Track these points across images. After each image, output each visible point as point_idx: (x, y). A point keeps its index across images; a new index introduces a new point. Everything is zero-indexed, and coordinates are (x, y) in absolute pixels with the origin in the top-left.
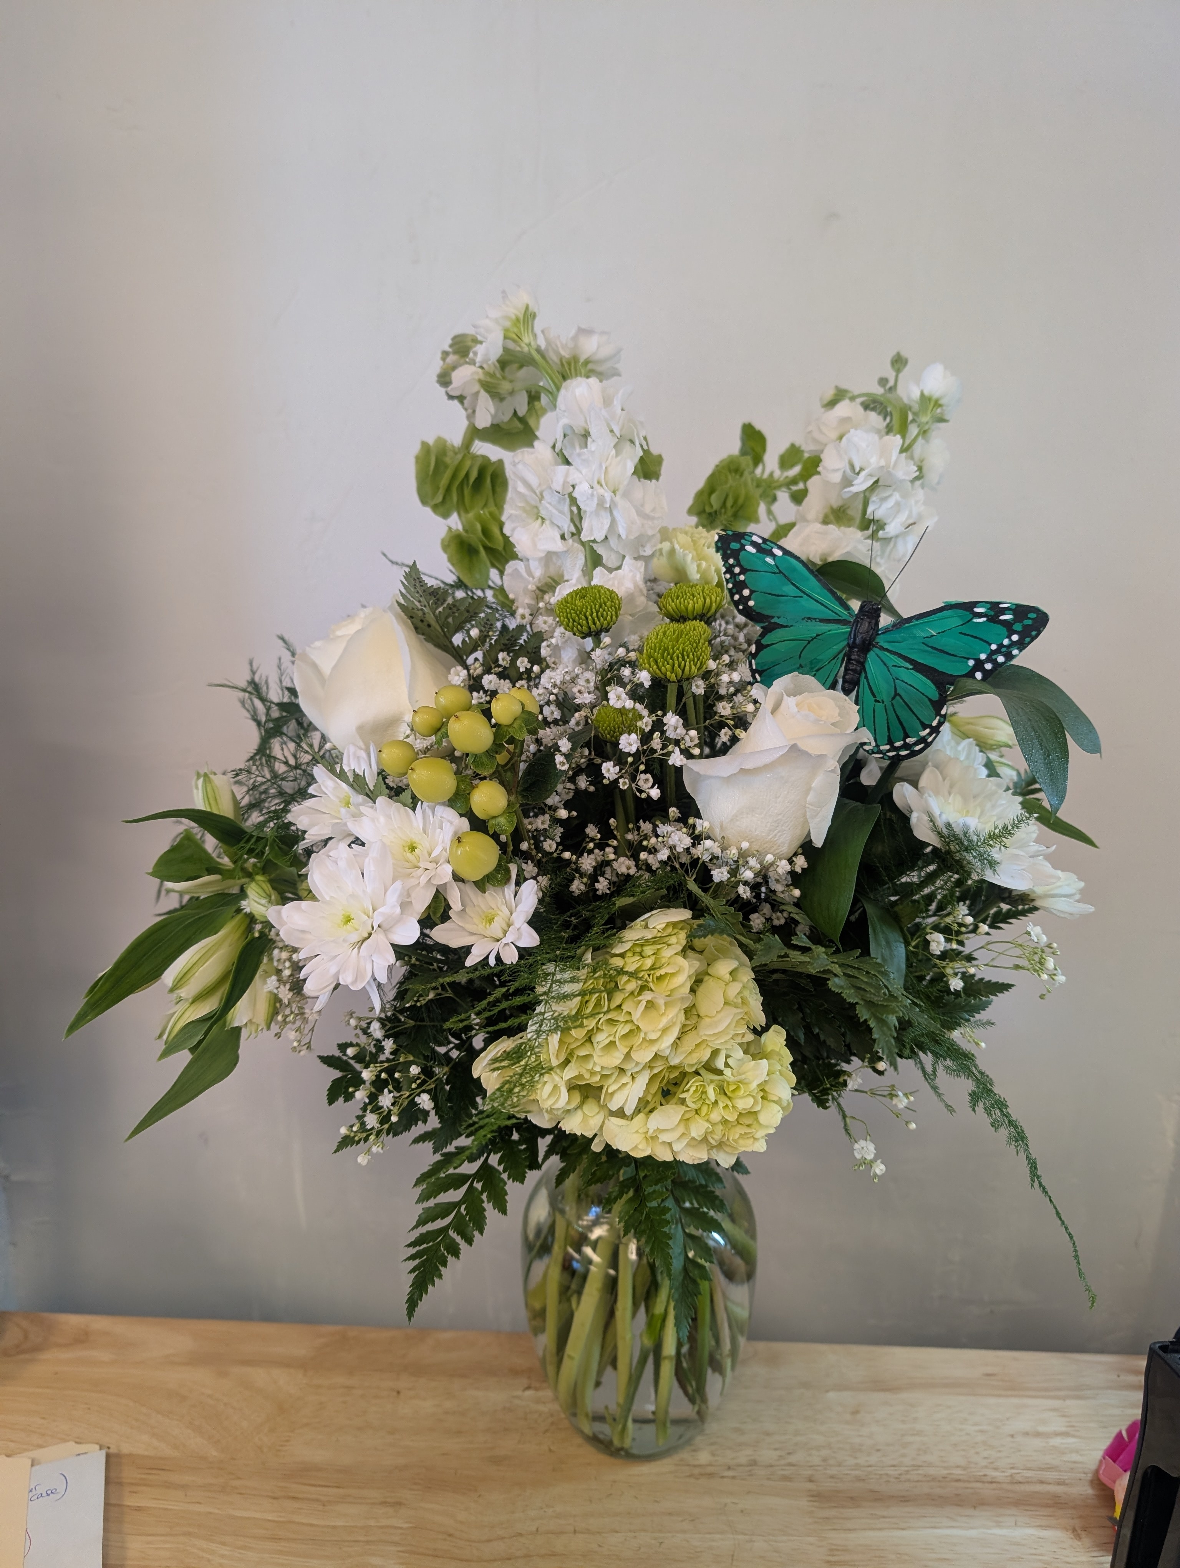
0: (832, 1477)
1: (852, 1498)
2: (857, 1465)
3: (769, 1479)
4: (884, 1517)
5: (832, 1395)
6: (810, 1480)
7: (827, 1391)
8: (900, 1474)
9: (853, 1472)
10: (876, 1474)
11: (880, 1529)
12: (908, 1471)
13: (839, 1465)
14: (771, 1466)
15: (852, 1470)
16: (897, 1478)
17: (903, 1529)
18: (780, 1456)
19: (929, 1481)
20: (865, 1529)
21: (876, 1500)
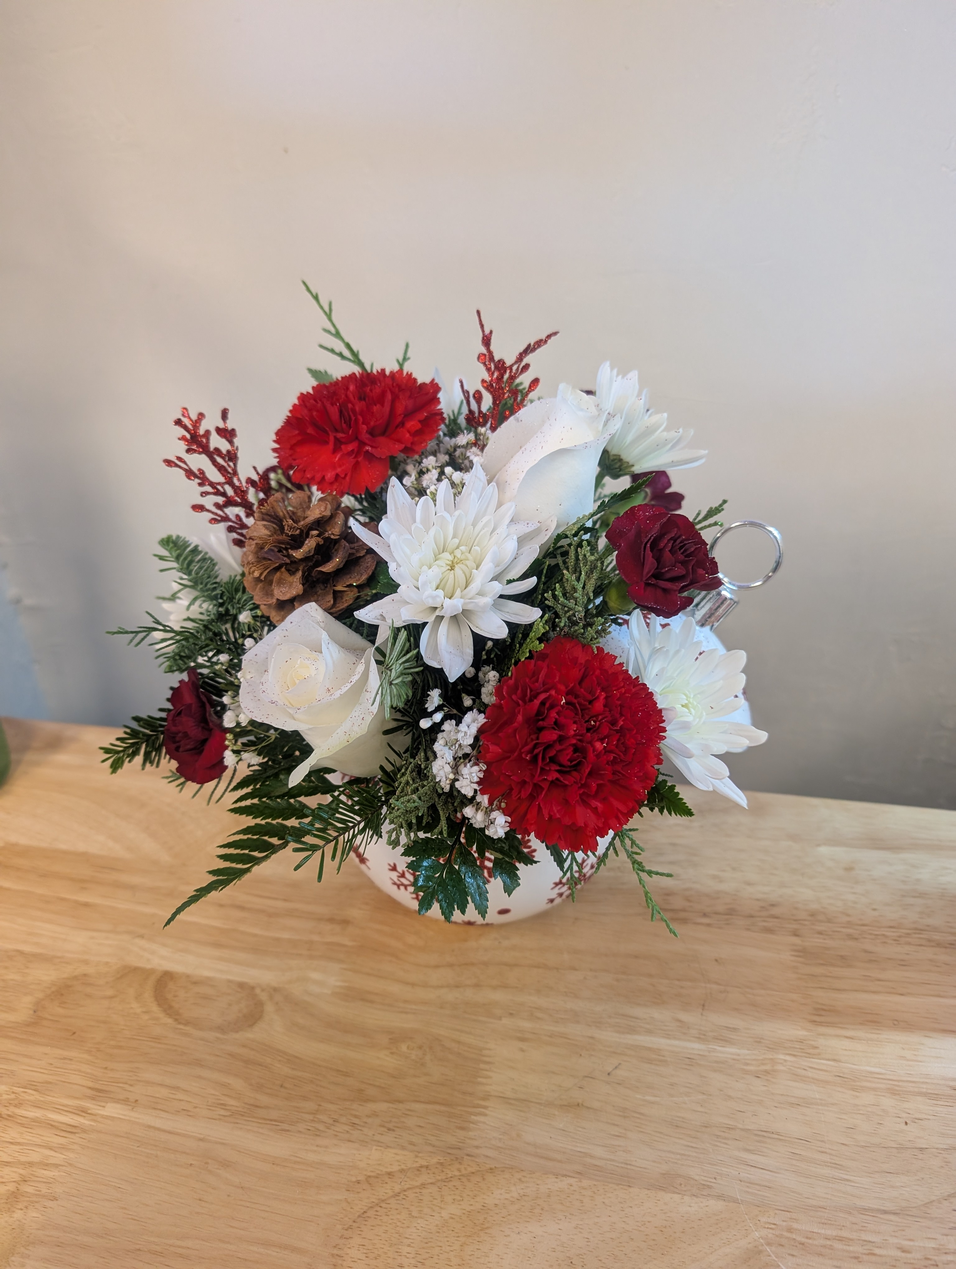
0: (820, 933)
1: (842, 957)
2: (849, 922)
3: (748, 929)
4: (879, 980)
5: (824, 850)
6: (796, 934)
7: (818, 845)
8: (900, 937)
9: (843, 930)
10: (871, 934)
11: (874, 992)
12: (908, 934)
13: (829, 921)
14: (752, 916)
15: (844, 927)
16: (895, 940)
17: (902, 995)
18: (763, 907)
19: (933, 946)
20: (856, 991)
21: (870, 961)
